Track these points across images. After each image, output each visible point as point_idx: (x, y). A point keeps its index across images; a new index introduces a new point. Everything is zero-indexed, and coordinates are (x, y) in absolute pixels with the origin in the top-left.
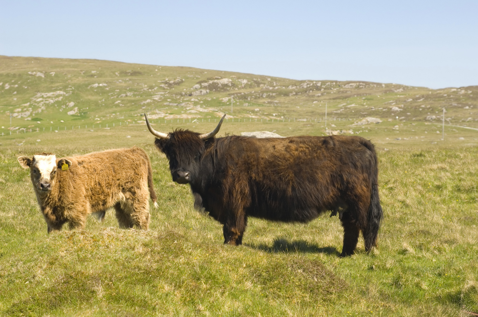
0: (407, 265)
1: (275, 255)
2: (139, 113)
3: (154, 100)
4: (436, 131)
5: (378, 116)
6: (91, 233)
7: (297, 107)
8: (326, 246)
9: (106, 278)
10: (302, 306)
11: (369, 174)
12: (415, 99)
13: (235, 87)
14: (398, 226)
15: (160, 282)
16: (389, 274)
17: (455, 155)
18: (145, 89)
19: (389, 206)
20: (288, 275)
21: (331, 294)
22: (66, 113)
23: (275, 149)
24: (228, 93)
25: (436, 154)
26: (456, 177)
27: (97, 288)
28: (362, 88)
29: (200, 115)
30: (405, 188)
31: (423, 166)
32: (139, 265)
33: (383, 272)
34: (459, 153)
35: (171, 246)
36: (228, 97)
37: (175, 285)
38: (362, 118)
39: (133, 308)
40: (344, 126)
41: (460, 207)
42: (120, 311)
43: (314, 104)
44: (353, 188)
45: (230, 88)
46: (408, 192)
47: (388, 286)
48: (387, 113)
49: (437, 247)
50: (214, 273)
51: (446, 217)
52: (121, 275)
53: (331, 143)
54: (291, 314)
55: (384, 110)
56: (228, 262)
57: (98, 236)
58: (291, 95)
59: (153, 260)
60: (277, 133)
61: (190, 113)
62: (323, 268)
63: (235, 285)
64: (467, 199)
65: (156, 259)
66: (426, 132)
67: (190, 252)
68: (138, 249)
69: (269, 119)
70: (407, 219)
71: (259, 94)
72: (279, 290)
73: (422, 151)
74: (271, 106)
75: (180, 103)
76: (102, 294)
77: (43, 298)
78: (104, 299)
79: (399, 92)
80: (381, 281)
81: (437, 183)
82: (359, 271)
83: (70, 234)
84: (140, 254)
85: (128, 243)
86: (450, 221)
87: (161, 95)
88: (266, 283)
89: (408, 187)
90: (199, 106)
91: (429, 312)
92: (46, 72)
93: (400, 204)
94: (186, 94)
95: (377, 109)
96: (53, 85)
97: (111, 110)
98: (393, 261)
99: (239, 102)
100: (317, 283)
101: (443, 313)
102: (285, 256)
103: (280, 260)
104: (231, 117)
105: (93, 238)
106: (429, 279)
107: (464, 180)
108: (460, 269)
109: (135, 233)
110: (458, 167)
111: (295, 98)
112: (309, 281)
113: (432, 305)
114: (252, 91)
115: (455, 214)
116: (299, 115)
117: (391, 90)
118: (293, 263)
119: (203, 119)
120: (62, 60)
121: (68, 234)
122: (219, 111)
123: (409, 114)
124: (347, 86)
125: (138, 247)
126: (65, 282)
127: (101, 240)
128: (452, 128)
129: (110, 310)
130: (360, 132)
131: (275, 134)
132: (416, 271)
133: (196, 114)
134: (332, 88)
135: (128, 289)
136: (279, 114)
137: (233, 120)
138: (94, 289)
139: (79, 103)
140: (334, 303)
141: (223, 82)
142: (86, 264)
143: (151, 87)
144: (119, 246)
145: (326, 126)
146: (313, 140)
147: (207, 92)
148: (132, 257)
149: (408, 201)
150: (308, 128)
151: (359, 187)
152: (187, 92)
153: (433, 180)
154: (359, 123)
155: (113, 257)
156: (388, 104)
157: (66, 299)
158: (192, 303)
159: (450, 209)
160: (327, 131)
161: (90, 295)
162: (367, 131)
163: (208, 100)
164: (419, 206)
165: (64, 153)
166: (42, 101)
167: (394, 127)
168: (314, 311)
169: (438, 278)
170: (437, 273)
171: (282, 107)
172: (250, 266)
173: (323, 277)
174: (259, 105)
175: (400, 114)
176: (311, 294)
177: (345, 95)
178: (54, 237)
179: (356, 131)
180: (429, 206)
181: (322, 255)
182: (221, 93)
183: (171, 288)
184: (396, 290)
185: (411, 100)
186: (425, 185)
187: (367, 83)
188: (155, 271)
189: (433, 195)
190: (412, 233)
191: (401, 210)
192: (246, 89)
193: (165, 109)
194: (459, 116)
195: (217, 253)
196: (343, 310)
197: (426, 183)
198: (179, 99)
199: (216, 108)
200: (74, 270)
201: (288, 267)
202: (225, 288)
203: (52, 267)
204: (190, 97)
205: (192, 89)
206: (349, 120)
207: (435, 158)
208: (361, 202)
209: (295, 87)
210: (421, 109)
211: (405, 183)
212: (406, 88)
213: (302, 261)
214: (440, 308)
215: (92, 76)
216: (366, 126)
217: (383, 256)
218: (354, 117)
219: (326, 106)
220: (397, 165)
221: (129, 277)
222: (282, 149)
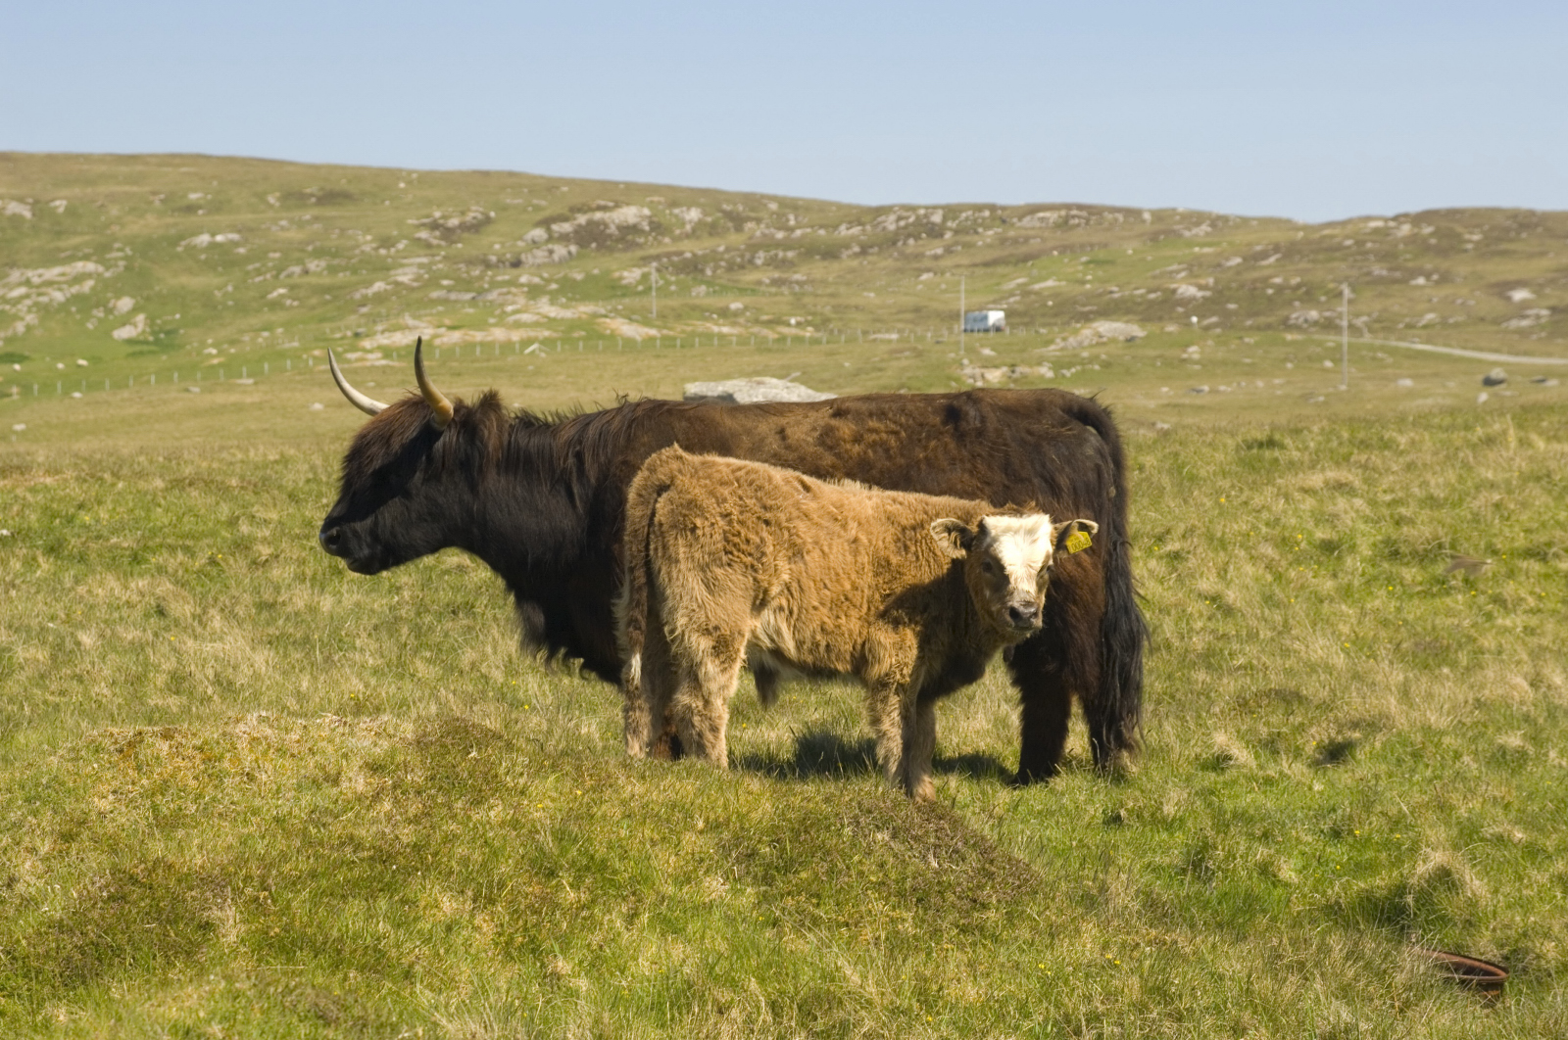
0: (1229, 806)
1: (798, 788)
2: (347, 328)
3: (397, 284)
4: (1321, 359)
5: (1130, 317)
6: (194, 735)
7: (866, 293)
8: (968, 750)
9: (248, 878)
10: (892, 951)
12: (1253, 258)
13: (663, 234)
14: (1201, 676)
15: (425, 888)
16: (1172, 835)
17: (1381, 439)
18: (367, 248)
19: (1169, 614)
20: (842, 850)
21: (985, 907)
22: (108, 334)
23: (784, 438)
24: (640, 253)
25: (1320, 438)
26: (1386, 512)
27: (220, 914)
28: (1078, 225)
29: (548, 329)
30: (1222, 554)
31: (1279, 481)
32: (356, 833)
33: (1152, 830)
34: (1394, 434)
35: (458, 769)
36: (639, 266)
37: (475, 895)
38: (1078, 325)
39: (340, 976)
40: (1023, 351)
41: (1399, 610)
42: (296, 987)
43: (922, 282)
45: (646, 238)
46: (1232, 567)
47: (1170, 877)
48: (1161, 307)
49: (1327, 741)
50: (601, 851)
51: (1354, 643)
52: (296, 869)
53: (972, 413)
54: (856, 979)
55: (1152, 296)
56: (647, 815)
57: (218, 743)
58: (845, 254)
59: (401, 814)
60: (803, 383)
61: (518, 325)
62: (956, 823)
63: (670, 889)
64: (1421, 584)
65: (412, 811)
66: (1289, 365)
67: (520, 786)
68: (350, 780)
69: (776, 336)
70: (1230, 654)
71: (742, 256)
72: (814, 901)
73: (1274, 428)
74: (782, 294)
75: (481, 292)
76: (235, 932)
77: (40, 950)
78: (243, 949)
79: (1196, 235)
80: (1146, 860)
81: (1321, 534)
82: (1074, 831)
83: (125, 738)
84: (359, 799)
85: (317, 761)
86: (1368, 657)
87: (421, 266)
88: (773, 878)
89: (1230, 548)
90: (545, 299)
91: (1302, 956)
92: (36, 202)
93: (1203, 606)
94: (503, 262)
95: (1127, 293)
96: (62, 244)
97: (255, 321)
98: (1186, 795)
99: (677, 283)
100: (937, 873)
101: (1347, 959)
102: (831, 787)
103: (817, 803)
104: (653, 332)
105: (200, 749)
106: (1301, 847)
107: (1411, 522)
108: (1400, 811)
109: (341, 730)
110: (1391, 478)
111: (861, 263)
112: (911, 868)
113: (1314, 934)
114: (719, 246)
115: (1383, 634)
116: (875, 320)
117: (1174, 231)
118: (857, 811)
119: (559, 344)
120: (87, 158)
121: (120, 739)
122: (613, 315)
123: (1232, 306)
124: (1027, 221)
125: (351, 775)
126: (112, 898)
127: (228, 755)
128: (1371, 348)
129: (261, 986)
130: (1073, 370)
131: (797, 384)
132: (1258, 825)
133: (536, 325)
134: (980, 230)
135: (320, 914)
136: (810, 318)
137: (658, 343)
138: (209, 916)
139: (148, 299)
140: (995, 939)
141: (622, 219)
142: (180, 833)
143: (386, 242)
144: (289, 773)
145: (962, 353)
146: (910, 406)
147: (570, 253)
148: (331, 806)
149: (1232, 596)
150: (904, 363)
152: (504, 255)
153: (1311, 525)
154: (1072, 341)
155: (268, 810)
156: (1163, 275)
157: (118, 952)
158: (533, 951)
159: (1367, 619)
160: (968, 371)
162: (1097, 367)
163: (575, 280)
164: (1267, 611)
165: (103, 470)
166: (27, 296)
167: (1185, 351)
168: (932, 966)
169: (1330, 846)
170: (1326, 828)
171: (817, 296)
172: (717, 827)
173: (957, 856)
174: (742, 291)
175: (1203, 308)
176: (920, 912)
177: (1023, 250)
178: (73, 749)
179: (1062, 368)
180: (1299, 608)
181: (953, 781)
182: (617, 255)
183: (461, 906)
184: (1196, 887)
185: (1238, 260)
186: (1284, 543)
187: (1093, 212)
188: (408, 850)
189: (1311, 574)
190: (1244, 698)
191: (1210, 624)
192: (698, 238)
193: (434, 311)
194: (1396, 308)
195: (611, 786)
196: (1025, 958)
197: (1287, 534)
198: (481, 278)
199: (600, 303)
200: (143, 855)
201: (842, 826)
202: (639, 901)
203: (68, 848)
204: (515, 272)
205: (520, 244)
206: (1037, 332)
207: (1316, 453)
209: (859, 228)
210: (1270, 291)
211: (1219, 535)
212: (1218, 222)
213: (889, 803)
214: (1337, 944)
215: (191, 209)
216: (1095, 351)
217: (1150, 780)
218: (1053, 320)
219: (963, 287)
220: (1193, 478)
221: (323, 874)
222: (810, 439)
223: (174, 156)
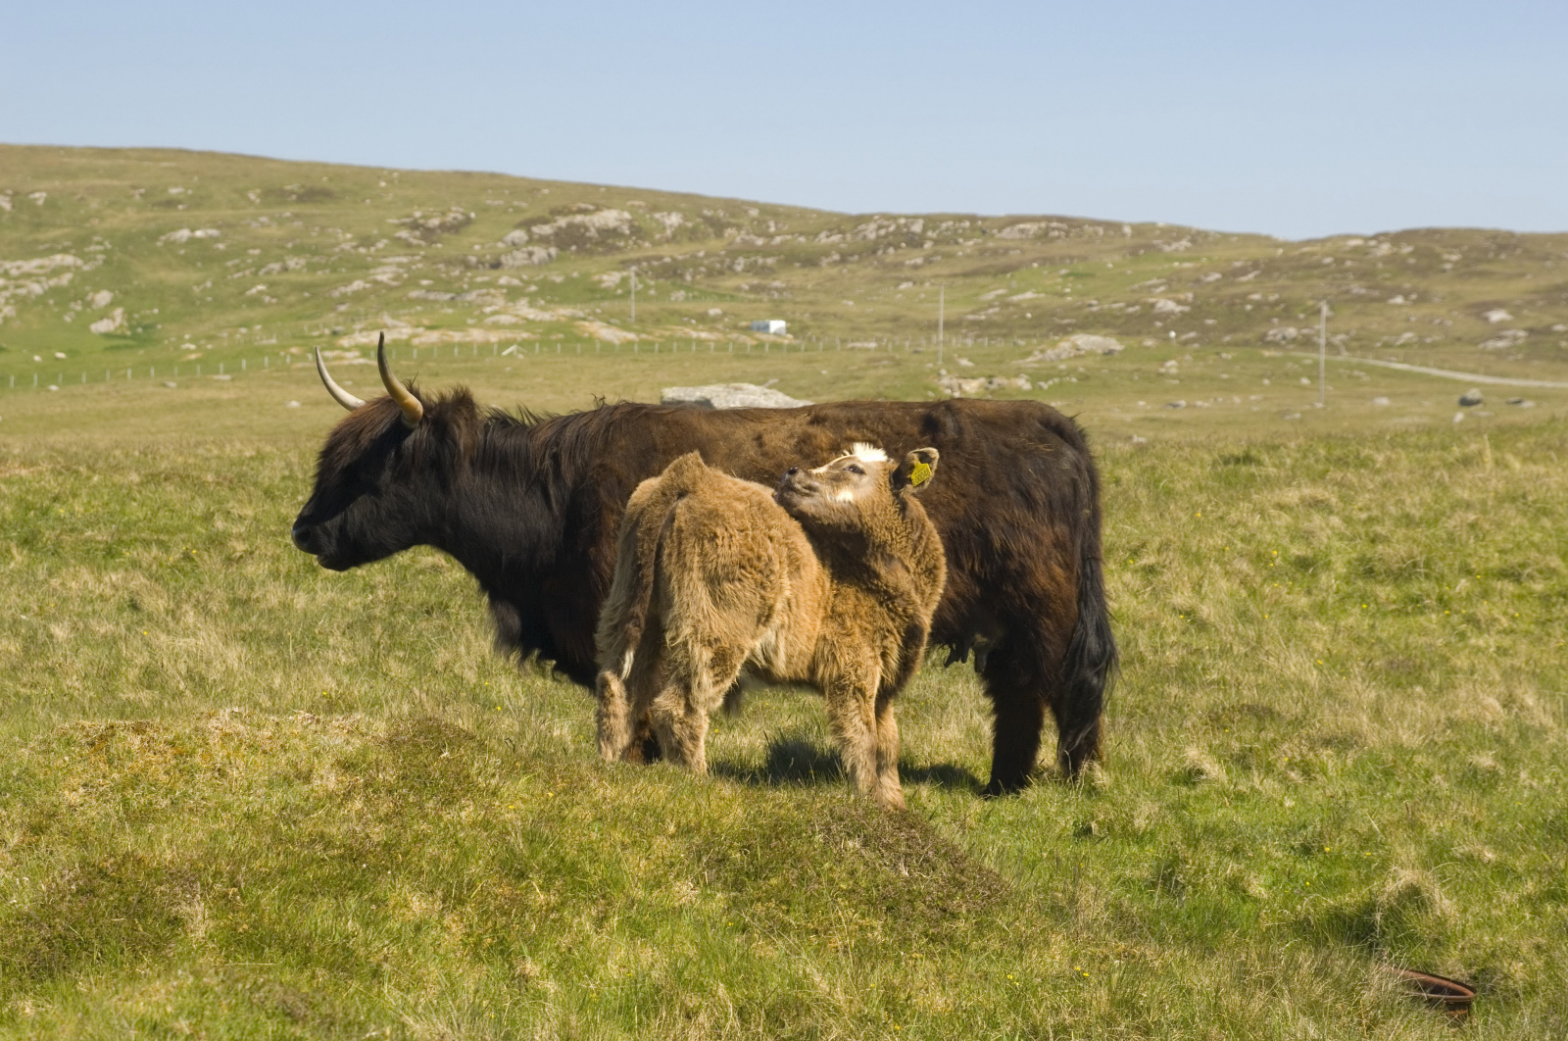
0: (1200, 820)
1: (770, 794)
2: (325, 326)
3: (376, 282)
4: (1297, 376)
5: (1109, 330)
6: (166, 729)
7: (845, 302)
8: (940, 760)
9: (217, 874)
10: (860, 959)
11: (1074, 526)
12: (1231, 275)
13: (641, 238)
14: (1173, 690)
15: (394, 887)
16: (1142, 848)
17: (1357, 457)
18: (347, 246)
19: (1143, 628)
20: (813, 857)
21: (954, 916)
22: (86, 328)
23: (761, 445)
24: (620, 257)
25: (1298, 455)
26: (1362, 530)
27: (188, 909)
28: (1058, 237)
29: (527, 331)
30: (1197, 568)
31: (1255, 497)
32: (327, 830)
33: (1122, 843)
34: (1371, 452)
35: (430, 769)
36: (618, 270)
37: (444, 896)
38: (1057, 338)
39: (307, 973)
40: (1000, 362)
41: (1373, 627)
42: (264, 984)
43: (901, 292)
44: (1023, 573)
45: (626, 241)
46: (1206, 582)
47: (1140, 890)
48: (1138, 322)
49: (1299, 758)
50: (571, 854)
51: (1327, 660)
52: (266, 866)
53: (949, 423)
54: (824, 986)
55: (1131, 310)
56: (618, 818)
57: (190, 738)
58: (824, 261)
59: (372, 813)
60: (781, 390)
61: (497, 326)
62: (927, 832)
63: (639, 893)
64: (1394, 602)
65: (383, 810)
66: (1266, 382)
67: (492, 787)
68: (322, 777)
69: (755, 343)
70: (1203, 669)
71: (722, 262)
72: (784, 907)
73: (1251, 444)
74: (761, 301)
75: (460, 292)
76: (203, 927)
77: (7, 942)
78: (211, 945)
79: (1176, 250)
80: (1116, 873)
81: (1297, 550)
82: (1044, 842)
83: (97, 731)
84: (330, 796)
85: (288, 758)
86: (1342, 674)
87: (400, 265)
88: (743, 884)
89: (1205, 563)
90: (523, 302)
91: (1270, 971)
92: (16, 194)
93: (1178, 621)
94: (483, 264)
95: (1106, 306)
96: (41, 236)
97: (233, 318)
98: (1157, 809)
99: (657, 288)
100: (907, 882)
101: (1316, 975)
102: (802, 794)
103: (789, 810)
104: (631, 336)
105: (172, 744)
106: (1272, 863)
107: (1386, 540)
108: (1371, 828)
109: (313, 727)
110: (1367, 496)
111: (840, 271)
112: (881, 877)
113: (1281, 950)
114: (699, 251)
115: (1356, 651)
116: (854, 329)
117: (1153, 246)
118: (829, 818)
119: (537, 345)
120: (69, 151)
121: (92, 732)
122: (591, 318)
123: (1210, 322)
124: (1007, 233)
125: (322, 772)
126: (80, 891)
127: (200, 750)
128: (1351, 367)
129: (229, 982)
130: (1051, 382)
131: (774, 391)
132: (1229, 840)
133: (514, 327)
134: (961, 240)
135: (289, 912)
136: (788, 325)
137: (636, 347)
138: (177, 912)
139: (126, 293)
140: (964, 949)
141: (602, 222)
142: (150, 828)
143: (366, 241)
144: (261, 770)
145: (940, 362)
146: (888, 415)
147: (549, 255)
148: (302, 804)
149: (1206, 611)
150: (882, 372)
151: (1042, 567)
152: (484, 256)
153: (1286, 541)
154: (1050, 353)
155: (239, 806)
156: (1141, 289)
157: (86, 945)
158: (502, 952)
159: (1341, 636)
160: (945, 381)
161: (166, 932)
162: (1074, 380)
163: (554, 283)
164: (1240, 626)
165: (78, 463)
166: (5, 288)
167: (1162, 366)
168: (900, 974)
169: (1300, 862)
170: (1296, 844)
171: (796, 303)
172: (688, 832)
173: (928, 865)
174: (721, 297)
175: (1182, 322)
176: (890, 921)
177: (1002, 261)
178: (44, 742)
179: (1040, 380)
180: (1273, 624)
181: (925, 791)
182: (596, 258)
183: (430, 907)
184: (1166, 901)
185: (1217, 276)
186: (1259, 558)
187: (1072, 225)
188: (378, 849)
189: (1286, 590)
190: (1216, 713)
191: (1182, 638)
192: (678, 243)
193: (413, 311)
194: (1374, 327)
195: (582, 789)
196: (993, 969)
197: (1262, 550)
198: (460, 278)
199: (579, 306)
200: (112, 849)
201: (814, 833)
202: (609, 904)
203: (38, 841)
204: (495, 273)
205: (500, 245)
206: (1015, 344)
207: (1293, 468)
208: (1048, 616)
209: (840, 236)
210: (1249, 307)
211: (1194, 549)
212: (1198, 238)
213: (860, 811)
214: (1306, 960)
215: (171, 203)
216: (1073, 363)
217: (1122, 793)
218: (1032, 332)
219: (942, 298)
220: (1169, 493)
221: (293, 872)
222: (786, 446)
223: (155, 150)
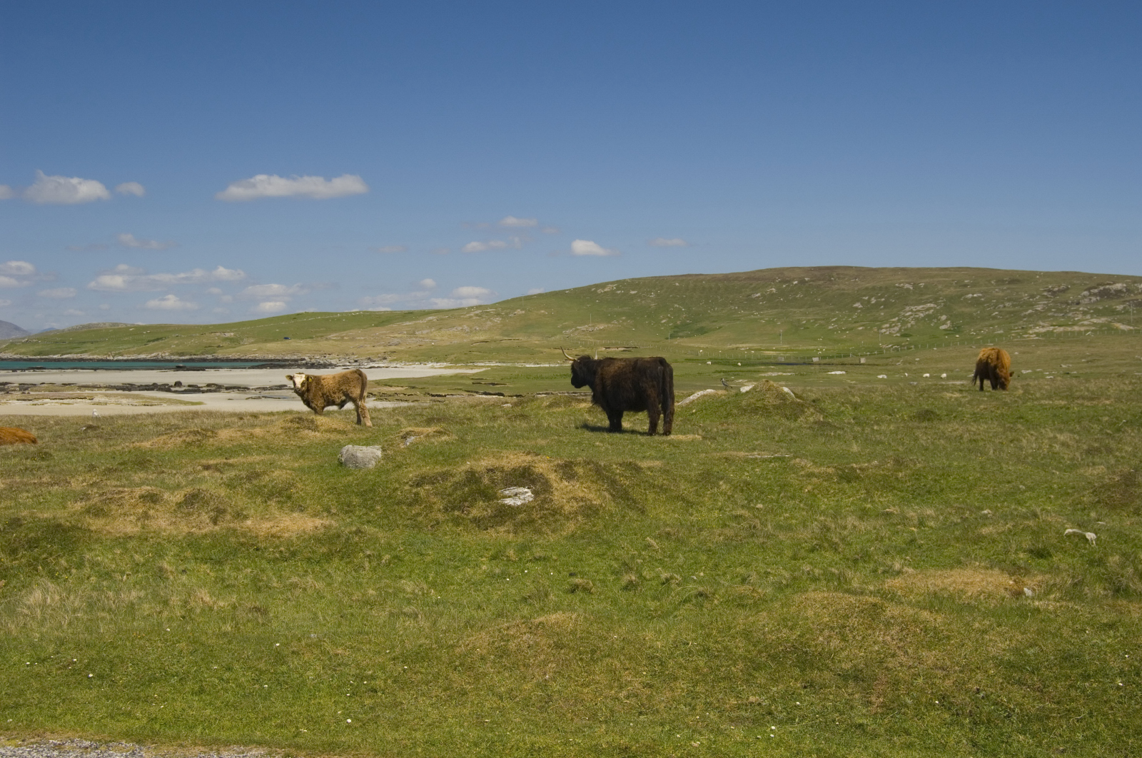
2: (1020, 325)
3: (1036, 310)
18: (1026, 298)
22: (938, 327)
24: (1122, 300)
29: (1093, 326)
61: (1083, 325)
75: (1066, 313)
87: (1044, 304)
92: (914, 284)
94: (1074, 303)
96: (923, 298)
97: (987, 323)
104: (1131, 328)
119: (1098, 332)
120: (931, 269)
133: (1089, 325)
137: (1133, 332)
139: (951, 316)
141: (1116, 288)
143: (1032, 296)
147: (1097, 299)
152: (1075, 300)
166: (911, 315)
182: (1116, 300)
198: (1065, 308)
204: (1078, 306)
205: (1079, 296)
215: (966, 286)
223: (959, 268)
